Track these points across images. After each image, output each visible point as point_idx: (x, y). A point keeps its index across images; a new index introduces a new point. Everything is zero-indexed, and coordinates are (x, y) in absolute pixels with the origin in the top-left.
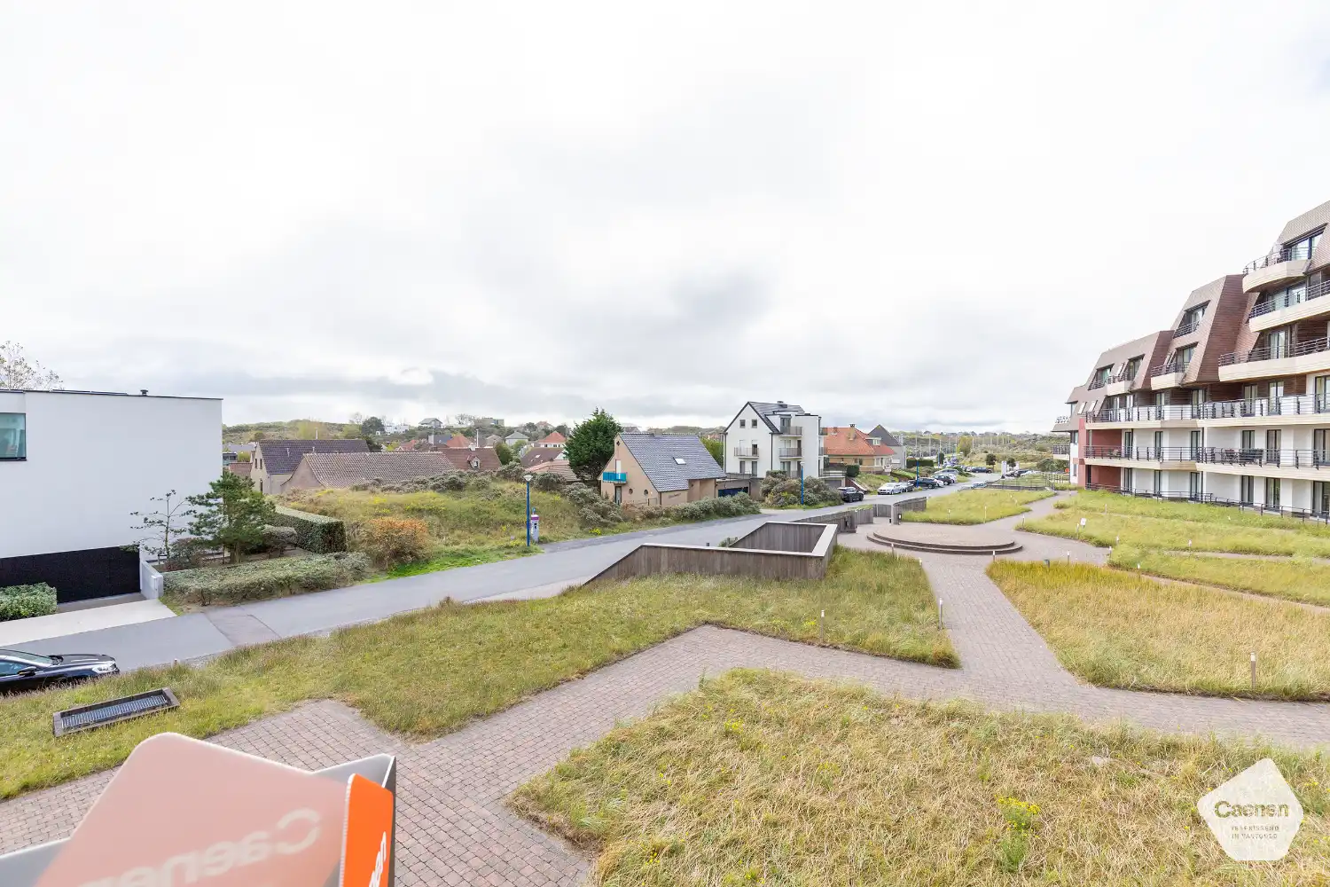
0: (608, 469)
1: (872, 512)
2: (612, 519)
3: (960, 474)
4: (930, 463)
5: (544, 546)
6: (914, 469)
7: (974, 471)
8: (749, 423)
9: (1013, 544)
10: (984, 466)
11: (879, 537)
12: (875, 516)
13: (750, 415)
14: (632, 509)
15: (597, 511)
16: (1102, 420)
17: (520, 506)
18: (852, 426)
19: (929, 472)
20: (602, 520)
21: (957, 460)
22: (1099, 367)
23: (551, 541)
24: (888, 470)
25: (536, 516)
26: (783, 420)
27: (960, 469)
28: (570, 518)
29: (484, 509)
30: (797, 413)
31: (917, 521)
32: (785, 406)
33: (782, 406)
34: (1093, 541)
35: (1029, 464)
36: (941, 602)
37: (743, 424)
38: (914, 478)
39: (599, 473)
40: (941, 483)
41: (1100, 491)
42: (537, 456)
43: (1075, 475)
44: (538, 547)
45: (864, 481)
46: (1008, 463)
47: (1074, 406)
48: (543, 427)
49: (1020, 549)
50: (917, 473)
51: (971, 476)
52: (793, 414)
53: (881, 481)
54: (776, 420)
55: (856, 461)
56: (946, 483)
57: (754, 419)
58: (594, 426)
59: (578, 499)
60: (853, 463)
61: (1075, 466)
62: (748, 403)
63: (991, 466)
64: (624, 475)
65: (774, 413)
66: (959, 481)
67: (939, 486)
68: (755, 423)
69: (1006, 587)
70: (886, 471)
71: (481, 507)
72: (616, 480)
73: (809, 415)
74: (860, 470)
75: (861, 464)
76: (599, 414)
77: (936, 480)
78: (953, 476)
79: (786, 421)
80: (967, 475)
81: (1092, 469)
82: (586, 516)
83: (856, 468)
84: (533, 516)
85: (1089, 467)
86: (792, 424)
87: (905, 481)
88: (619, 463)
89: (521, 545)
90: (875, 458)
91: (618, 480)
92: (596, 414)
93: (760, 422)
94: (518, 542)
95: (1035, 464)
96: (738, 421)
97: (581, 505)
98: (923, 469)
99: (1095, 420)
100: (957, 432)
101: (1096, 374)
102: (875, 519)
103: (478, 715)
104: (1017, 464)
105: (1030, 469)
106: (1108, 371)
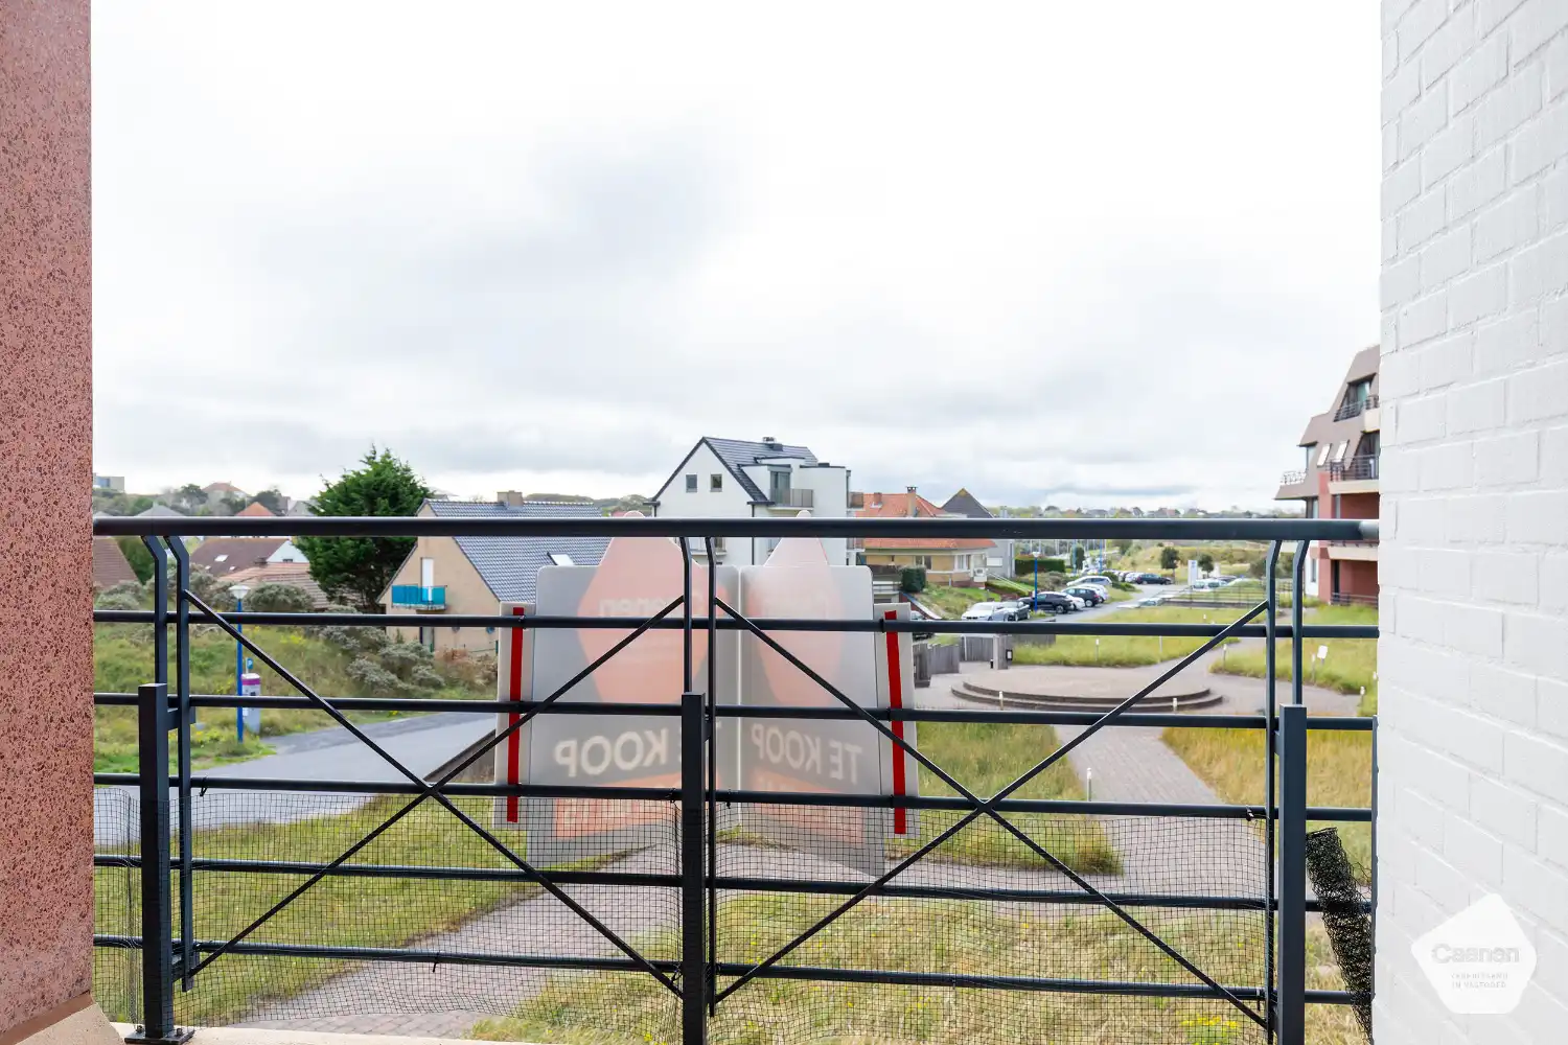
0: (404, 577)
1: (956, 653)
2: (421, 683)
3: (1115, 586)
4: (1059, 566)
5: (272, 741)
6: (1031, 577)
7: (1140, 581)
8: (704, 483)
9: (1206, 693)
10: (1158, 571)
11: (976, 689)
12: (962, 658)
13: (706, 465)
14: (466, 660)
15: (388, 665)
16: (1358, 477)
17: (211, 657)
18: (911, 490)
19: (1057, 583)
20: (401, 685)
21: (1109, 563)
22: (1351, 379)
23: (289, 731)
24: (981, 578)
25: (254, 676)
26: (775, 475)
27: (1113, 577)
28: (327, 681)
29: (126, 664)
30: (802, 462)
31: (1040, 664)
32: (779, 448)
33: (773, 447)
34: (1337, 684)
35: (1238, 566)
36: (1089, 775)
37: (692, 483)
38: (1030, 594)
39: (380, 589)
40: (1079, 602)
41: (1354, 606)
42: (221, 558)
43: (1314, 580)
44: (263, 743)
45: (934, 600)
46: (1201, 563)
47: (1312, 451)
48: (222, 495)
49: (1219, 701)
50: (1035, 584)
51: (1133, 590)
52: (795, 463)
53: (967, 601)
54: (761, 477)
55: (918, 561)
56: (1089, 603)
57: (716, 472)
58: (368, 485)
59: (345, 642)
60: (913, 566)
61: (1314, 562)
62: (704, 440)
63: (1170, 571)
64: (440, 592)
65: (756, 462)
66: (1113, 600)
67: (1076, 610)
68: (717, 483)
69: (1194, 758)
70: (976, 580)
71: (121, 662)
72: (422, 602)
73: (826, 465)
74: (928, 579)
75: (929, 567)
76: (378, 459)
77: (1070, 598)
78: (1100, 590)
79: (780, 476)
80: (1127, 588)
81: (1341, 567)
82: (363, 676)
83: (920, 575)
84: (247, 676)
85: (1335, 564)
86: (793, 485)
87: (1014, 599)
88: (428, 566)
89: (222, 740)
90: (957, 554)
91: (427, 602)
92: (370, 460)
93: (729, 481)
94: (215, 732)
95: (1247, 566)
96: (681, 479)
97: (350, 655)
98: (1045, 577)
99: (1345, 476)
100: (1107, 509)
101: (1347, 394)
102: (962, 666)
103: (269, 996)
104: (1217, 566)
105: (1239, 575)
106: (1367, 386)
